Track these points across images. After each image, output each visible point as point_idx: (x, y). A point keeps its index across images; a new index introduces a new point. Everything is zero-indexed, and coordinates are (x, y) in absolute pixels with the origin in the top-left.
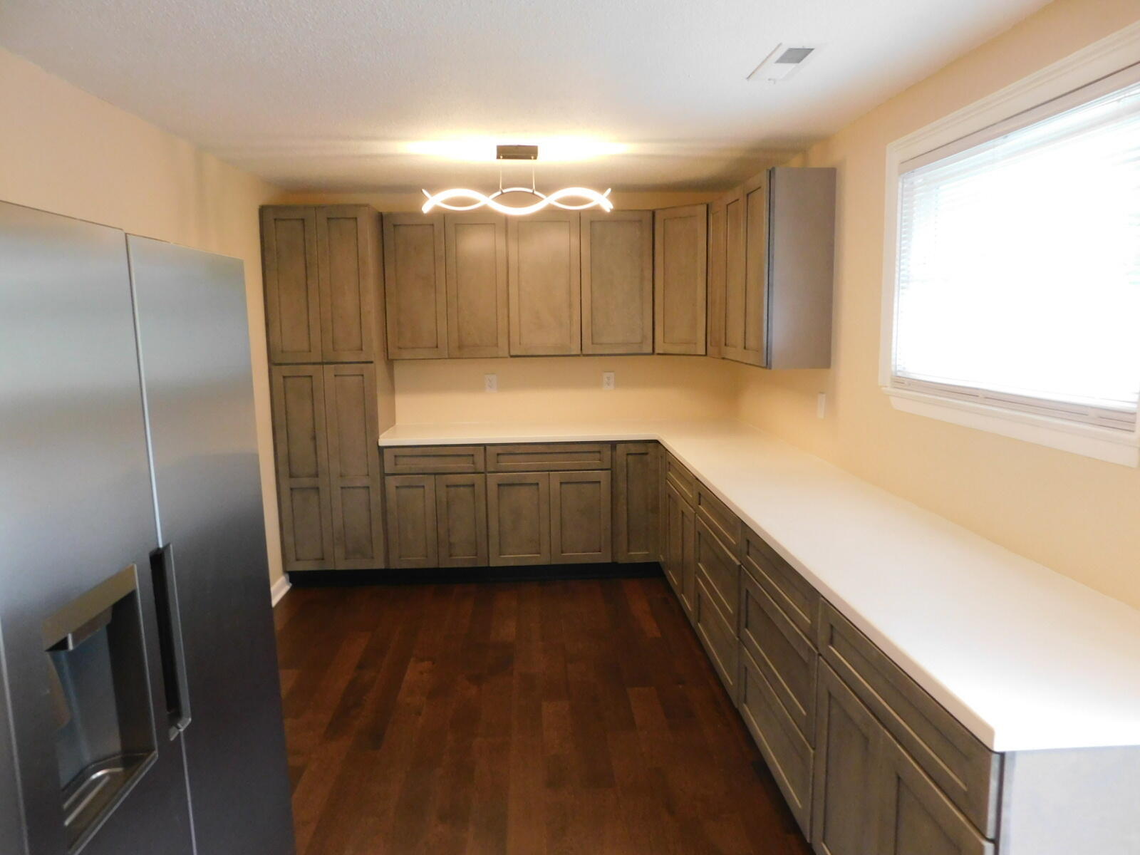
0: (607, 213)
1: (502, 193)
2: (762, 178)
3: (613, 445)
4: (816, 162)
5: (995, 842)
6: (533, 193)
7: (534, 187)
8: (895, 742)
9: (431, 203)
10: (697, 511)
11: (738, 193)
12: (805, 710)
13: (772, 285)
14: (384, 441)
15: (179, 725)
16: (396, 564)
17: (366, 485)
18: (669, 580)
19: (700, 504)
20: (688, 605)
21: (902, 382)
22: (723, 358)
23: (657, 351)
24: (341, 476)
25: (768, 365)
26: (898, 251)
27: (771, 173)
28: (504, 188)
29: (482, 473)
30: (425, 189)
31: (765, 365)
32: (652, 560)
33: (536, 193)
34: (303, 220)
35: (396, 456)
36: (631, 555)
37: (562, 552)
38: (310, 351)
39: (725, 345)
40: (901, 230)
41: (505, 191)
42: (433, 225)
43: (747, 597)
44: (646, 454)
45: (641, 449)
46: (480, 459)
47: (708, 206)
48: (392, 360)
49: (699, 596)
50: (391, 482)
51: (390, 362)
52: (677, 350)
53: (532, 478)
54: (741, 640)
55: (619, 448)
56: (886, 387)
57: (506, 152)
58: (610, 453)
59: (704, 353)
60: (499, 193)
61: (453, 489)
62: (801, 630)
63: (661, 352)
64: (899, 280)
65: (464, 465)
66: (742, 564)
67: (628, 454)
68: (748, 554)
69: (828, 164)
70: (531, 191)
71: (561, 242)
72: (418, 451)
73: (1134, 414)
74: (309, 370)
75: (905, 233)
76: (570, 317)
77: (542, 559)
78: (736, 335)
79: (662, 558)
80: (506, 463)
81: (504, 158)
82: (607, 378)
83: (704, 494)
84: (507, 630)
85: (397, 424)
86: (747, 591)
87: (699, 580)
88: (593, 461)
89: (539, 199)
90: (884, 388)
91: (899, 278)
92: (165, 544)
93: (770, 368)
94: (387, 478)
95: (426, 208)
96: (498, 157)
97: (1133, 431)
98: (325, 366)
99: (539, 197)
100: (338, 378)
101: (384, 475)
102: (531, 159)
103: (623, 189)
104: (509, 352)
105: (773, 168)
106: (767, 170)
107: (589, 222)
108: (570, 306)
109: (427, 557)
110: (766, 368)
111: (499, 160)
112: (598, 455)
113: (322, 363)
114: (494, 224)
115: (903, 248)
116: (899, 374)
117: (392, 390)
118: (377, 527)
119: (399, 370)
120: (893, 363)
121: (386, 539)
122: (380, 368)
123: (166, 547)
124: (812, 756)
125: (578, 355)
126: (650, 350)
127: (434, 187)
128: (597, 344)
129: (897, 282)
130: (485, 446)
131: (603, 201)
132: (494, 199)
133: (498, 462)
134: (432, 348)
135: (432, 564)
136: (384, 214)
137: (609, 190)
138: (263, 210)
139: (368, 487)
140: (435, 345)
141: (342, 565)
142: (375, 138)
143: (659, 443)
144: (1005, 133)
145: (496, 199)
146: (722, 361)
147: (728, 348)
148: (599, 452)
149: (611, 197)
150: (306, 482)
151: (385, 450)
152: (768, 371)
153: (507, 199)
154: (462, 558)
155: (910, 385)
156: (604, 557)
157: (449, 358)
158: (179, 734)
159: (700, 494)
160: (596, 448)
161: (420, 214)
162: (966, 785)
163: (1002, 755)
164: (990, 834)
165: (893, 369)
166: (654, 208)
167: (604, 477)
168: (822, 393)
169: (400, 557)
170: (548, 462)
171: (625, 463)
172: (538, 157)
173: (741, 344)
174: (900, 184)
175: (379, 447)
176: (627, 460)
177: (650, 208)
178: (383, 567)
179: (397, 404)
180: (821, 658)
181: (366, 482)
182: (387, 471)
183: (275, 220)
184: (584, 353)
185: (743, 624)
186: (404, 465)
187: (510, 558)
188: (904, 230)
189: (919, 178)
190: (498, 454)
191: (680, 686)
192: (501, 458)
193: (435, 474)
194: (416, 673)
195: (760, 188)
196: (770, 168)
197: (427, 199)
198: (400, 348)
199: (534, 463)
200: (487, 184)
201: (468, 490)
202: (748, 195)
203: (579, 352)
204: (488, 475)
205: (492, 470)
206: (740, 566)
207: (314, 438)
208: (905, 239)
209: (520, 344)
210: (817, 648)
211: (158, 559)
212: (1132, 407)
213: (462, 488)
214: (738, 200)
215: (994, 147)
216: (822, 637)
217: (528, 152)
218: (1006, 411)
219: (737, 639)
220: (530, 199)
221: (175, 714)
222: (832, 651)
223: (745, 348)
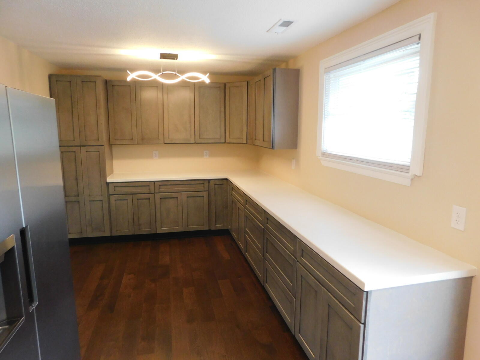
0: (207, 84)
1: (162, 74)
2: (270, 72)
3: (209, 181)
4: (291, 66)
5: (364, 324)
6: (176, 74)
7: (176, 71)
8: (327, 292)
9: (131, 77)
10: (245, 207)
11: (260, 77)
12: (292, 284)
13: (275, 116)
14: (109, 180)
15: (33, 305)
16: (115, 234)
17: (101, 200)
18: (233, 236)
19: (246, 204)
20: (242, 246)
21: (326, 155)
22: (254, 145)
23: (226, 142)
24: (89, 196)
25: (273, 148)
26: (324, 103)
27: (274, 70)
28: (164, 71)
29: (153, 193)
30: (128, 70)
31: (272, 148)
32: (225, 228)
33: (177, 74)
34: (70, 82)
35: (114, 187)
36: (217, 226)
37: (188, 226)
38: (74, 140)
39: (255, 139)
40: (325, 95)
41: (163, 73)
42: (130, 86)
43: (267, 240)
44: (223, 184)
45: (220, 182)
46: (152, 187)
47: (247, 82)
48: (112, 145)
49: (246, 241)
50: (113, 198)
51: (111, 145)
52: (234, 141)
53: (174, 195)
54: (264, 258)
55: (212, 182)
56: (319, 156)
57: (164, 56)
58: (207, 184)
59: (246, 143)
60: (161, 73)
61: (140, 200)
62: (290, 252)
63: (229, 142)
64: (324, 115)
65: (146, 190)
66: (265, 228)
67: (215, 185)
68: (267, 223)
69: (296, 67)
70: (175, 73)
71: (186, 95)
72: (124, 184)
73: (409, 166)
74: (74, 149)
75: (327, 96)
76: (190, 127)
77: (180, 229)
78: (260, 136)
79: (230, 227)
80: (163, 189)
81: (164, 58)
82: (206, 153)
83: (248, 200)
84: (165, 259)
85: (114, 173)
86: (267, 238)
87: (246, 235)
88: (200, 188)
89: (178, 77)
90: (318, 157)
91: (325, 113)
92: (26, 226)
93: (274, 149)
94: (110, 196)
95: (129, 79)
96: (161, 58)
97: (409, 173)
98: (81, 147)
99: (179, 76)
100: (87, 152)
101: (109, 195)
102: (175, 59)
103: (214, 74)
104: (164, 142)
105: (275, 68)
106: (273, 69)
107: (199, 87)
108: (190, 122)
109: (129, 230)
110: (272, 149)
111: (161, 59)
112: (203, 185)
113: (80, 146)
114: (157, 87)
115: (326, 102)
116: (324, 151)
117: (112, 158)
118: (106, 217)
119: (114, 149)
120: (322, 147)
121: (111, 223)
122: (106, 148)
123: (26, 227)
124: (295, 301)
125: (194, 143)
126: (224, 141)
127: (132, 70)
128: (202, 138)
129: (323, 116)
130: (154, 182)
131: (206, 79)
132: (159, 76)
133: (160, 189)
134: (130, 139)
135: (131, 233)
136: (107, 80)
137: (208, 74)
138: (50, 76)
139: (102, 201)
140: (131, 138)
141: (90, 235)
142: (106, 47)
143: (228, 180)
144: (364, 60)
145: (160, 76)
146: (254, 146)
147: (256, 140)
148: (203, 184)
149: (209, 77)
150: (74, 199)
151: (109, 184)
152: (273, 150)
153: (164, 76)
154: (144, 230)
155: (328, 155)
156: (205, 228)
157: (137, 144)
158: (33, 309)
159: (246, 200)
160: (202, 182)
161: (126, 81)
162: (354, 305)
163: (367, 292)
164: (363, 322)
165: (322, 149)
166: (225, 82)
167: (205, 194)
168: (294, 159)
169: (117, 230)
170: (181, 188)
171: (214, 188)
172: (178, 59)
173: (261, 139)
174: (325, 77)
175: (107, 183)
176: (215, 187)
177: (224, 82)
178: (109, 235)
179: (114, 164)
180: (298, 262)
181: (101, 198)
182: (110, 193)
183: (57, 81)
184: (196, 142)
185: (265, 252)
186: (118, 190)
187: (166, 229)
188: (326, 95)
189: (332, 75)
190: (160, 185)
191: (239, 278)
192: (161, 187)
193: (132, 194)
194: (127, 279)
195: (270, 76)
196: (274, 68)
197: (129, 75)
198: (116, 140)
199: (175, 189)
200: (156, 70)
201: (148, 201)
202: (265, 78)
203: (194, 142)
204: (156, 194)
205: (158, 192)
206: (264, 229)
207: (77, 179)
208: (327, 98)
209: (169, 138)
210: (296, 259)
211: (23, 232)
212: (408, 164)
213: (144, 200)
214: (260, 80)
215: (360, 64)
216: (298, 254)
217: (174, 57)
218: (365, 166)
219: (263, 258)
220: (174, 77)
221: (31, 301)
222: (302, 259)
223: (263, 141)
